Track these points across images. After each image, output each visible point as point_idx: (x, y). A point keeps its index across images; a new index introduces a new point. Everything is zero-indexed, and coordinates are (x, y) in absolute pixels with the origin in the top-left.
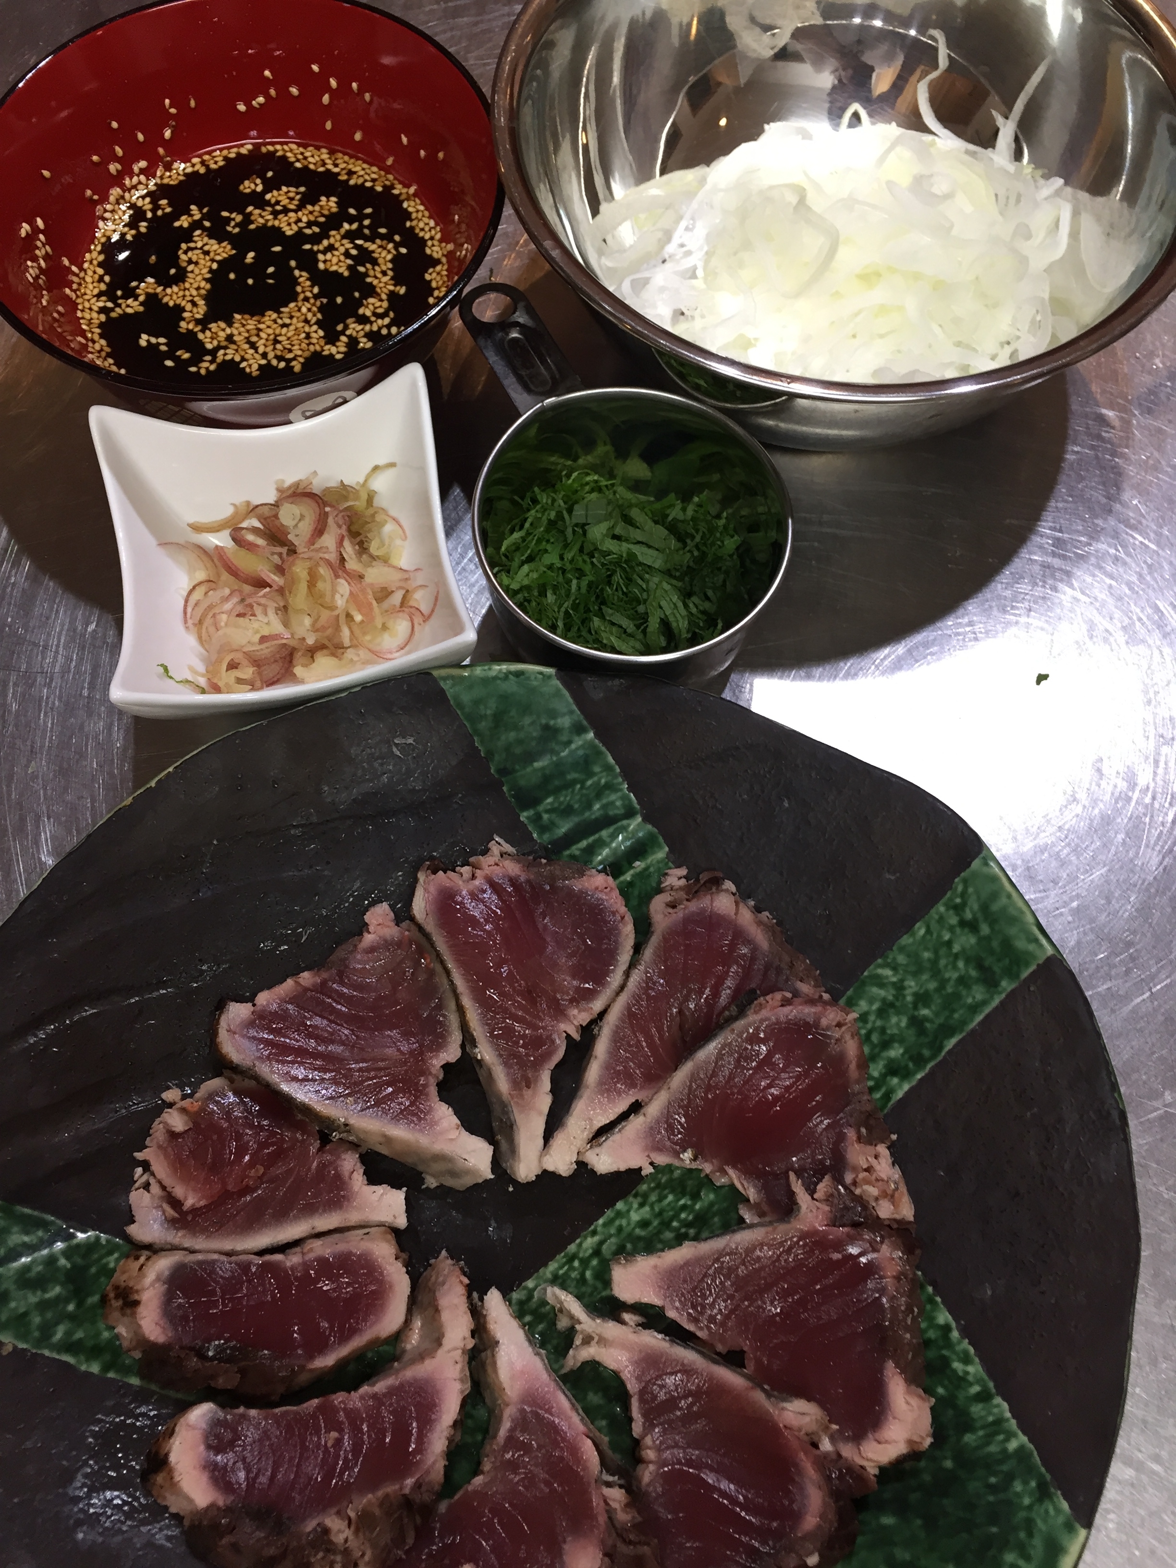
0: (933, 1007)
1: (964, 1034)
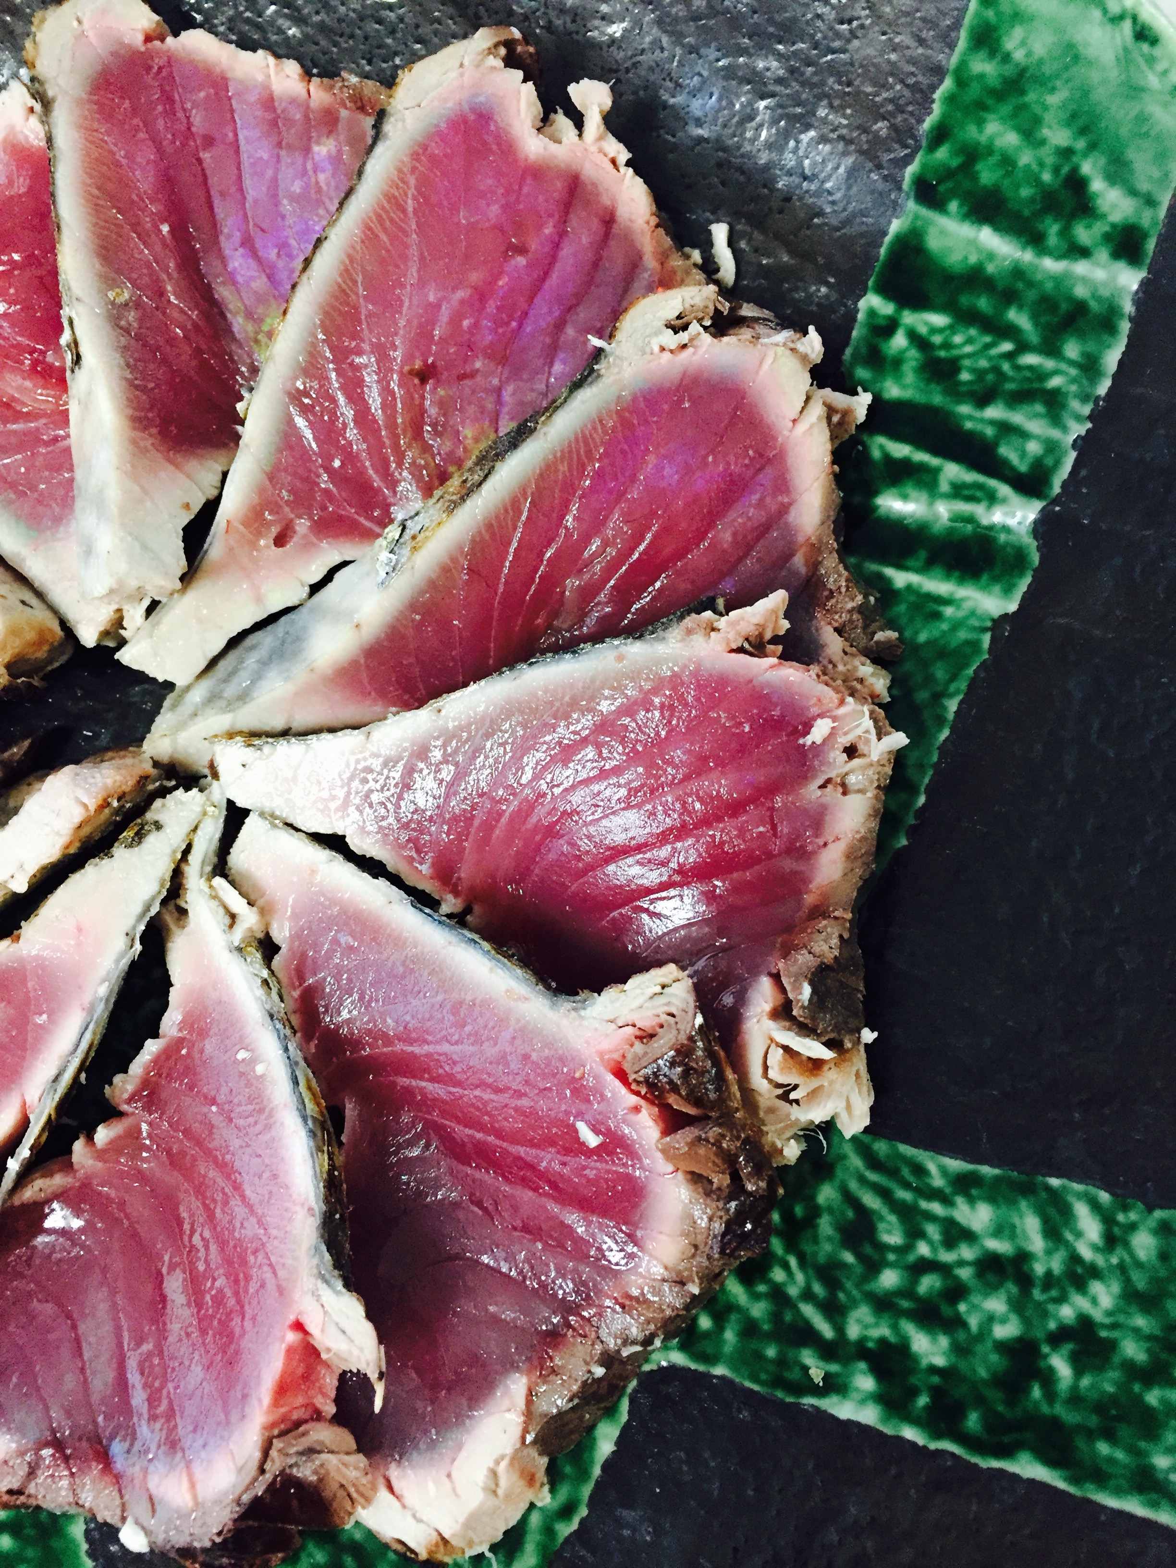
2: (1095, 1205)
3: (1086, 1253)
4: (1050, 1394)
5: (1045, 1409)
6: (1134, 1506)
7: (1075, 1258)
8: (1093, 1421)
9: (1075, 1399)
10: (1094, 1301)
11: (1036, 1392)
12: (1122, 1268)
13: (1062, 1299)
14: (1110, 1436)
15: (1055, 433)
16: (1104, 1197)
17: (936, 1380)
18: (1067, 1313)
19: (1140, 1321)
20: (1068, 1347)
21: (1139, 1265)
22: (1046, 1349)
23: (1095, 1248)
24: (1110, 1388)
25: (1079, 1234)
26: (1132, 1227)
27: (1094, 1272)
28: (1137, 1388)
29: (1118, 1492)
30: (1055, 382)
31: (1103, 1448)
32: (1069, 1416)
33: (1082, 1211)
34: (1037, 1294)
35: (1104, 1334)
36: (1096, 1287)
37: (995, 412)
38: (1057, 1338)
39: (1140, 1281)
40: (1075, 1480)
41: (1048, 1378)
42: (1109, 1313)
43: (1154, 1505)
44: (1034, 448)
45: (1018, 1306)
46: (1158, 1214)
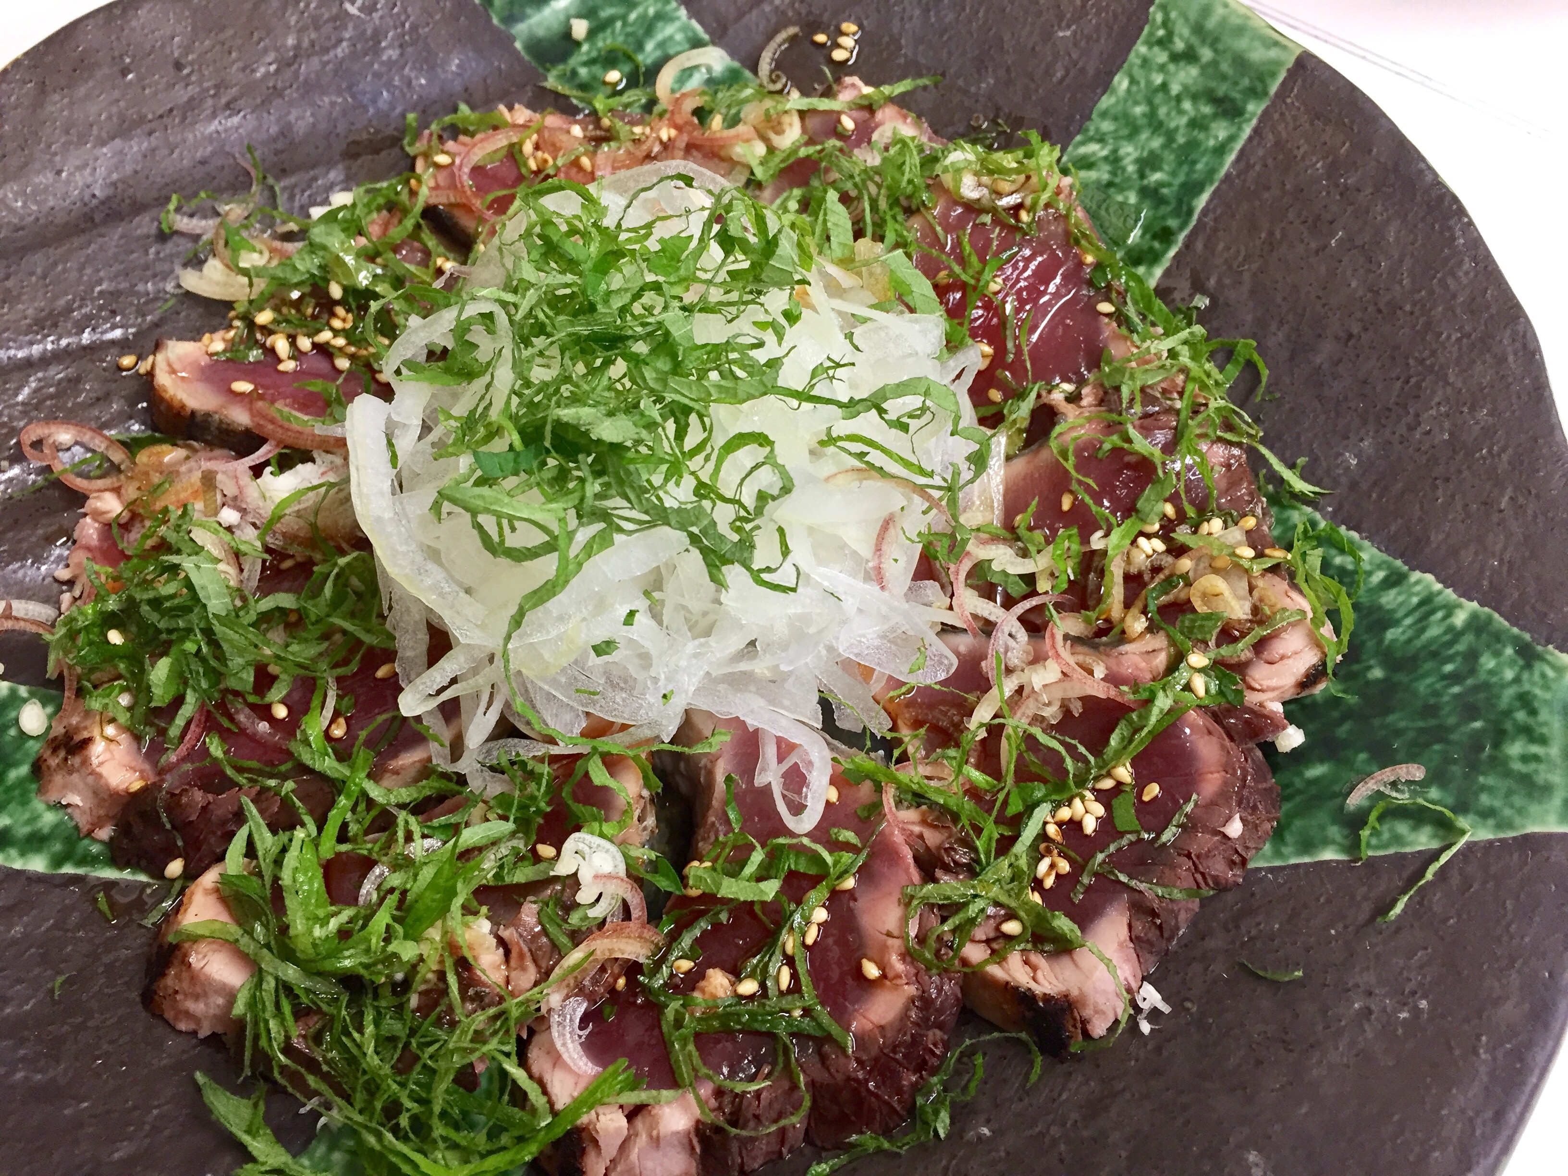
0: (1166, 167)
1: (1216, 184)
2: (1083, 143)
3: (1105, 153)
4: (1169, 185)
5: (1175, 188)
6: (1231, 158)
7: (1106, 158)
8: (1185, 168)
9: (1174, 174)
10: (1128, 154)
11: (1165, 191)
12: (1116, 138)
13: (1124, 169)
14: (1194, 163)
15: (677, 24)
16: (1078, 138)
17: (1148, 236)
18: (1131, 168)
19: (1144, 136)
20: (1147, 171)
21: (1116, 131)
22: (1145, 182)
23: (1102, 148)
24: (1172, 157)
25: (1094, 154)
26: (1097, 130)
27: (1115, 151)
28: (1174, 146)
29: (1221, 164)
30: (651, 11)
31: (1199, 166)
32: (1181, 178)
33: (1083, 150)
34: (1117, 180)
35: (1145, 154)
36: (1122, 152)
37: (650, 46)
38: (1142, 176)
39: (1125, 132)
40: (1212, 183)
41: (1161, 184)
42: (1136, 149)
43: (1232, 150)
44: (679, 37)
45: (1121, 189)
46: (1094, 116)
